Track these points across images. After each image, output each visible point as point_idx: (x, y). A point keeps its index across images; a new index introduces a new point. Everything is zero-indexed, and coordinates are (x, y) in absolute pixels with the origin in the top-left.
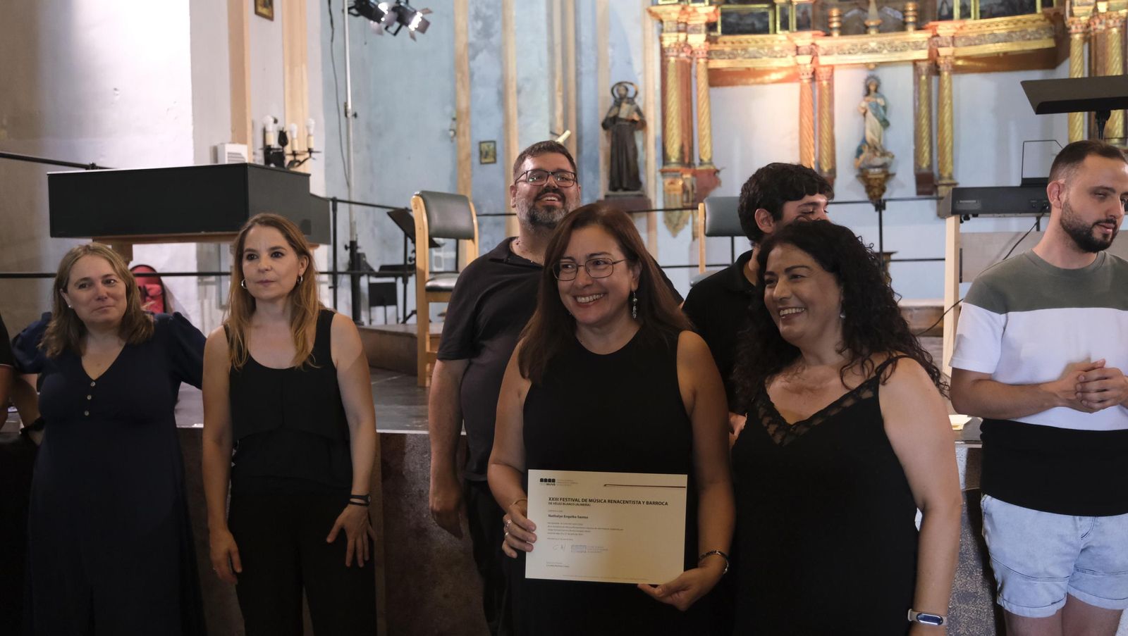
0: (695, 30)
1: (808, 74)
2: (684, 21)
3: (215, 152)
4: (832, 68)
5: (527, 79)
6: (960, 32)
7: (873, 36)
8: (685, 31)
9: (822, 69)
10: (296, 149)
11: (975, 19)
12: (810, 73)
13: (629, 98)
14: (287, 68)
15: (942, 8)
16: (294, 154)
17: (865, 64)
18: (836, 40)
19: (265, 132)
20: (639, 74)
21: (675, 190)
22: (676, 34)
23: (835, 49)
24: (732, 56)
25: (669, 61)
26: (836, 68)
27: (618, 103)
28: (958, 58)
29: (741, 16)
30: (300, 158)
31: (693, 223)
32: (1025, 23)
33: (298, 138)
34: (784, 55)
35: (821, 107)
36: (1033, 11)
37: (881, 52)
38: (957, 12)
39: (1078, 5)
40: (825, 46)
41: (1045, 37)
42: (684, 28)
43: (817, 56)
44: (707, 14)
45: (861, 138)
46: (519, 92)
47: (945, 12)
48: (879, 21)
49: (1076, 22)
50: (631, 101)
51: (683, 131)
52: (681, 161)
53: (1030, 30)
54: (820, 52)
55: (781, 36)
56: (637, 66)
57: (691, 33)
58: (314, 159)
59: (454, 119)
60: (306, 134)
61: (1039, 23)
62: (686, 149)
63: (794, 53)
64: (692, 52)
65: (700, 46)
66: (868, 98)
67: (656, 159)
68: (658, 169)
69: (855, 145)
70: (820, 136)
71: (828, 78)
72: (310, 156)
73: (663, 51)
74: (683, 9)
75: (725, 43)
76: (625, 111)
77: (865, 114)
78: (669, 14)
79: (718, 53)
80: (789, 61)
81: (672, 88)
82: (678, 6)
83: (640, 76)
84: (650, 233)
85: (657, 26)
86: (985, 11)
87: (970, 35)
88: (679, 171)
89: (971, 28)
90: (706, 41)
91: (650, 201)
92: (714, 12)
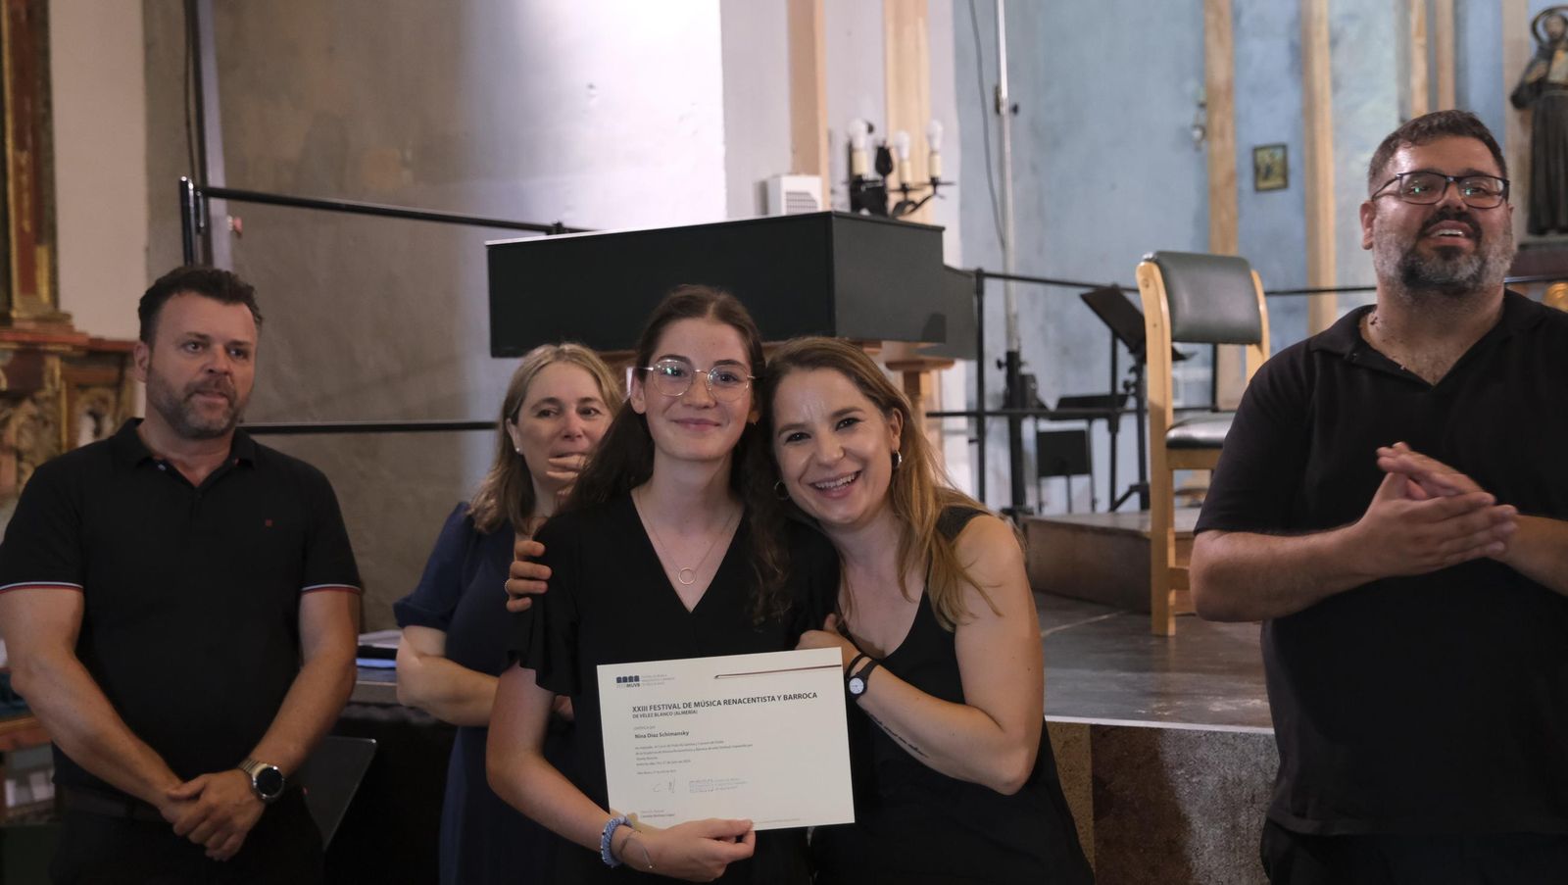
3: (763, 192)
5: (1351, 17)
10: (909, 179)
14: (891, 28)
16: (904, 189)
19: (851, 150)
27: (1547, 53)
30: (916, 197)
33: (911, 158)
46: (1334, 42)
58: (942, 197)
59: (1202, 106)
60: (926, 151)
72: (935, 192)
76: (1561, 68)
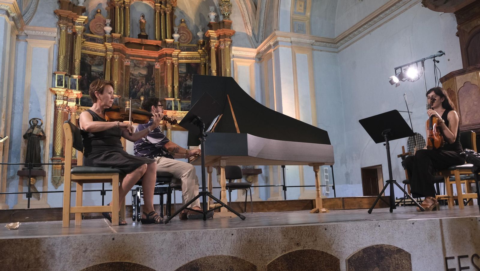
0: (71, 100)
2: (66, 96)
6: (174, 115)
8: (67, 100)
11: (179, 111)
13: (38, 126)
15: (168, 105)
21: (58, 168)
22: (63, 101)
25: (59, 112)
27: (33, 127)
38: (173, 108)
42: (66, 98)
44: (77, 94)
47: (169, 107)
50: (39, 127)
51: (63, 142)
52: (62, 155)
56: (43, 113)
57: (69, 102)
64: (69, 110)
65: (73, 107)
67: (49, 153)
68: (50, 158)
73: (56, 107)
74: (67, 90)
75: (82, 109)
76: (36, 131)
78: (60, 92)
81: (59, 123)
82: (64, 89)
83: (44, 117)
84: (44, 187)
85: (54, 96)
86: (183, 109)
87: (178, 116)
88: (60, 159)
89: (178, 114)
90: (76, 105)
91: (45, 172)
92: (80, 94)
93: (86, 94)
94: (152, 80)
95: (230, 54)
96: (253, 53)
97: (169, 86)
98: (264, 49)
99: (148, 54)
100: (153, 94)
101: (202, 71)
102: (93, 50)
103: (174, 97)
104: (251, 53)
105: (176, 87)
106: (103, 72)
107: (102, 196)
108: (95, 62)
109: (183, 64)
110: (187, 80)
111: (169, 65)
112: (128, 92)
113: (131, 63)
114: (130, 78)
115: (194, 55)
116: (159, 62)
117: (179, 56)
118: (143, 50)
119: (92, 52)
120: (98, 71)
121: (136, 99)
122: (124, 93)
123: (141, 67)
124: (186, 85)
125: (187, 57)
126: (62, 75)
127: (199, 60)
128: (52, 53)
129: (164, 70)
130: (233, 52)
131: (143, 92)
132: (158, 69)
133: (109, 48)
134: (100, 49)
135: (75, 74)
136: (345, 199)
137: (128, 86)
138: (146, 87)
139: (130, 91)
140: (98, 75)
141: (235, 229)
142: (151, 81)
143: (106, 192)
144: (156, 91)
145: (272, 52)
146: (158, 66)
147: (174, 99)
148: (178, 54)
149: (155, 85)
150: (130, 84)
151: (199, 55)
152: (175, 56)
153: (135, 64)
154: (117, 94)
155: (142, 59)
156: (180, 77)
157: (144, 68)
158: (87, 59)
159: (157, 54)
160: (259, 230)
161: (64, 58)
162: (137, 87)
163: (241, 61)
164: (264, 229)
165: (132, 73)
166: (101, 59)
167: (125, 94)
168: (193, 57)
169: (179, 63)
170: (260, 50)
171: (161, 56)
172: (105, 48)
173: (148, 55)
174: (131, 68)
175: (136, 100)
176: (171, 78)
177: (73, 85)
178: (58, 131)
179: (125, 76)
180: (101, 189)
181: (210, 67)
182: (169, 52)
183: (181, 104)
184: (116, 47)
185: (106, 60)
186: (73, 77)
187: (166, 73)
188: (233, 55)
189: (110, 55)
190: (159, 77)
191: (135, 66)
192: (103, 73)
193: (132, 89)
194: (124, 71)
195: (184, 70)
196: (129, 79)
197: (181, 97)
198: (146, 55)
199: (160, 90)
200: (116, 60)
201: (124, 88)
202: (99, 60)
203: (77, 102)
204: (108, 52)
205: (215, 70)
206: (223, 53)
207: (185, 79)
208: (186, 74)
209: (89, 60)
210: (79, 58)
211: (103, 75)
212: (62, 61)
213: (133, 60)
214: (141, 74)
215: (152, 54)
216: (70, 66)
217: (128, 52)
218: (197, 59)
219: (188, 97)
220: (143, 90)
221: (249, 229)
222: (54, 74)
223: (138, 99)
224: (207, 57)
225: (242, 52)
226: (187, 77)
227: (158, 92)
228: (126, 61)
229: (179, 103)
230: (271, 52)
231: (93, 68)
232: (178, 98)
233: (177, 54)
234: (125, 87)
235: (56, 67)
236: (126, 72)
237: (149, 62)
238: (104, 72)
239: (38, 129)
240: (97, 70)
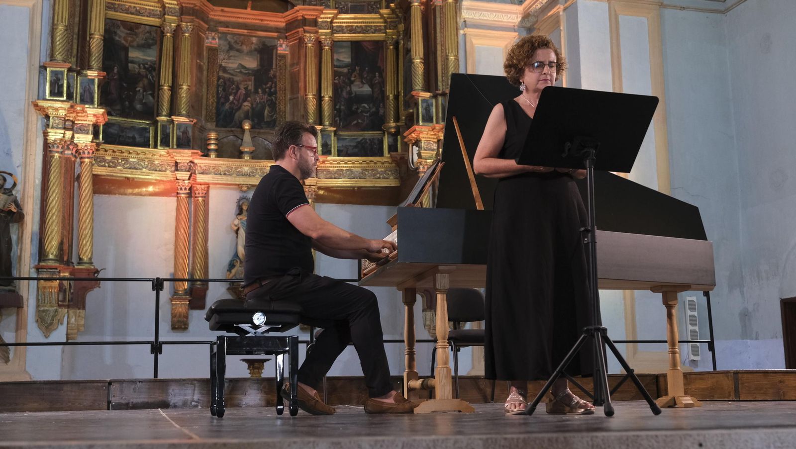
0: (82, 130)
1: (185, 189)
2: (71, 119)
4: (208, 186)
6: (323, 165)
7: (247, 161)
8: (71, 129)
9: (198, 186)
11: (334, 156)
12: (188, 188)
13: (5, 189)
17: (239, 185)
18: (212, 161)
20: (18, 167)
21: (51, 287)
22: (62, 131)
23: (211, 168)
24: (113, 164)
25: (53, 157)
26: (211, 186)
28: (320, 188)
29: (122, 129)
31: (68, 323)
32: (375, 163)
34: (164, 169)
35: (196, 222)
36: (382, 155)
37: (254, 176)
39: (425, 150)
40: (202, 165)
41: (392, 178)
42: (70, 126)
43: (195, 174)
44: (95, 115)
45: (232, 254)
48: (253, 148)
49: (423, 163)
50: (9, 192)
51: (63, 227)
52: (60, 258)
53: (380, 170)
54: (198, 170)
55: (162, 151)
56: (17, 158)
57: (77, 133)
61: (386, 165)
62: (66, 247)
63: (173, 169)
64: (76, 152)
65: (86, 146)
66: (240, 217)
67: (31, 254)
68: (32, 265)
69: (227, 259)
70: (194, 248)
71: (204, 195)
73: (47, 146)
74: (72, 107)
75: (106, 151)
77: (237, 232)
78: (57, 109)
79: (99, 160)
80: (169, 175)
81: (54, 184)
82: (66, 103)
83: (20, 169)
84: (19, 331)
85: (42, 121)
86: (342, 151)
87: (331, 169)
88: (56, 269)
89: (331, 163)
90: (92, 142)
91: (22, 297)
92: (103, 114)
93: (116, 116)
94: (270, 83)
95: (458, 19)
96: (514, 16)
97: (310, 96)
98: (539, 6)
99: (262, 20)
100: (272, 116)
101: (389, 61)
102: (133, 10)
103: (321, 124)
104: (509, 15)
105: (327, 99)
106: (154, 64)
107: (153, 355)
108: (137, 39)
109: (345, 44)
110: (352, 82)
111: (310, 45)
112: (214, 111)
113: (222, 42)
114: (219, 78)
115: (369, 23)
116: (286, 38)
117: (334, 25)
118: (249, 9)
119: (130, 15)
120: (144, 60)
121: (233, 127)
122: (204, 113)
123: (245, 51)
124: (350, 93)
125: (352, 26)
126: (61, 69)
127: (384, 33)
128: (39, 21)
129: (299, 58)
130: (465, 14)
131: (247, 112)
132: (283, 57)
133: (170, 6)
134: (147, 7)
135: (90, 68)
136: (740, 375)
137: (213, 97)
138: (255, 99)
139: (218, 109)
140: (143, 71)
141: (480, 439)
142: (268, 85)
143: (163, 345)
144: (279, 109)
145: (561, 13)
146: (283, 48)
147: (321, 127)
148: (333, 18)
149: (278, 95)
150: (218, 91)
151: (381, 20)
152: (324, 25)
153: (229, 43)
154: (188, 116)
155: (246, 31)
156: (336, 74)
157: (250, 53)
158: (118, 32)
159: (283, 20)
160: (537, 442)
161: (66, 30)
162: (234, 99)
163: (485, 36)
164: (550, 440)
165: (223, 64)
166: (150, 32)
167: (206, 116)
168: (369, 26)
169: (334, 41)
170: (530, 7)
171: (292, 25)
172: (160, 6)
173: (260, 22)
174: (222, 53)
175: (233, 129)
176: (314, 78)
177: (87, 95)
178: (53, 201)
179: (208, 72)
180: (153, 339)
181: (408, 51)
182: (312, 15)
183: (338, 139)
184: (185, 3)
185: (162, 34)
186: (86, 75)
187: (302, 65)
188: (465, 21)
189: (172, 21)
190: (287, 76)
191: (231, 48)
192: (157, 66)
193: (223, 104)
194: (205, 61)
195: (345, 57)
196: (215, 79)
197: (338, 121)
198: (257, 21)
199: (289, 105)
200: (187, 35)
201: (204, 101)
202: (148, 34)
203: (96, 134)
204: (166, 16)
205: (421, 59)
206: (440, 18)
207: (349, 79)
208: (351, 66)
209: (123, 35)
210: (101, 30)
211: (154, 69)
212: (62, 38)
213: (225, 34)
214: (244, 67)
215: (272, 19)
216: (79, 48)
217: (215, 15)
218: (377, 30)
219: (355, 122)
220: (250, 105)
221: (513, 439)
222: (43, 68)
223: (238, 127)
224: (401, 27)
225: (485, 13)
226: (353, 75)
227: (285, 112)
228: (210, 38)
229: (333, 138)
230: (559, 12)
231: (134, 54)
232: (331, 125)
233: (329, 20)
234: (207, 98)
235: (49, 52)
236: (208, 62)
237: (264, 40)
238: (157, 62)
239: (5, 196)
240: (142, 57)
